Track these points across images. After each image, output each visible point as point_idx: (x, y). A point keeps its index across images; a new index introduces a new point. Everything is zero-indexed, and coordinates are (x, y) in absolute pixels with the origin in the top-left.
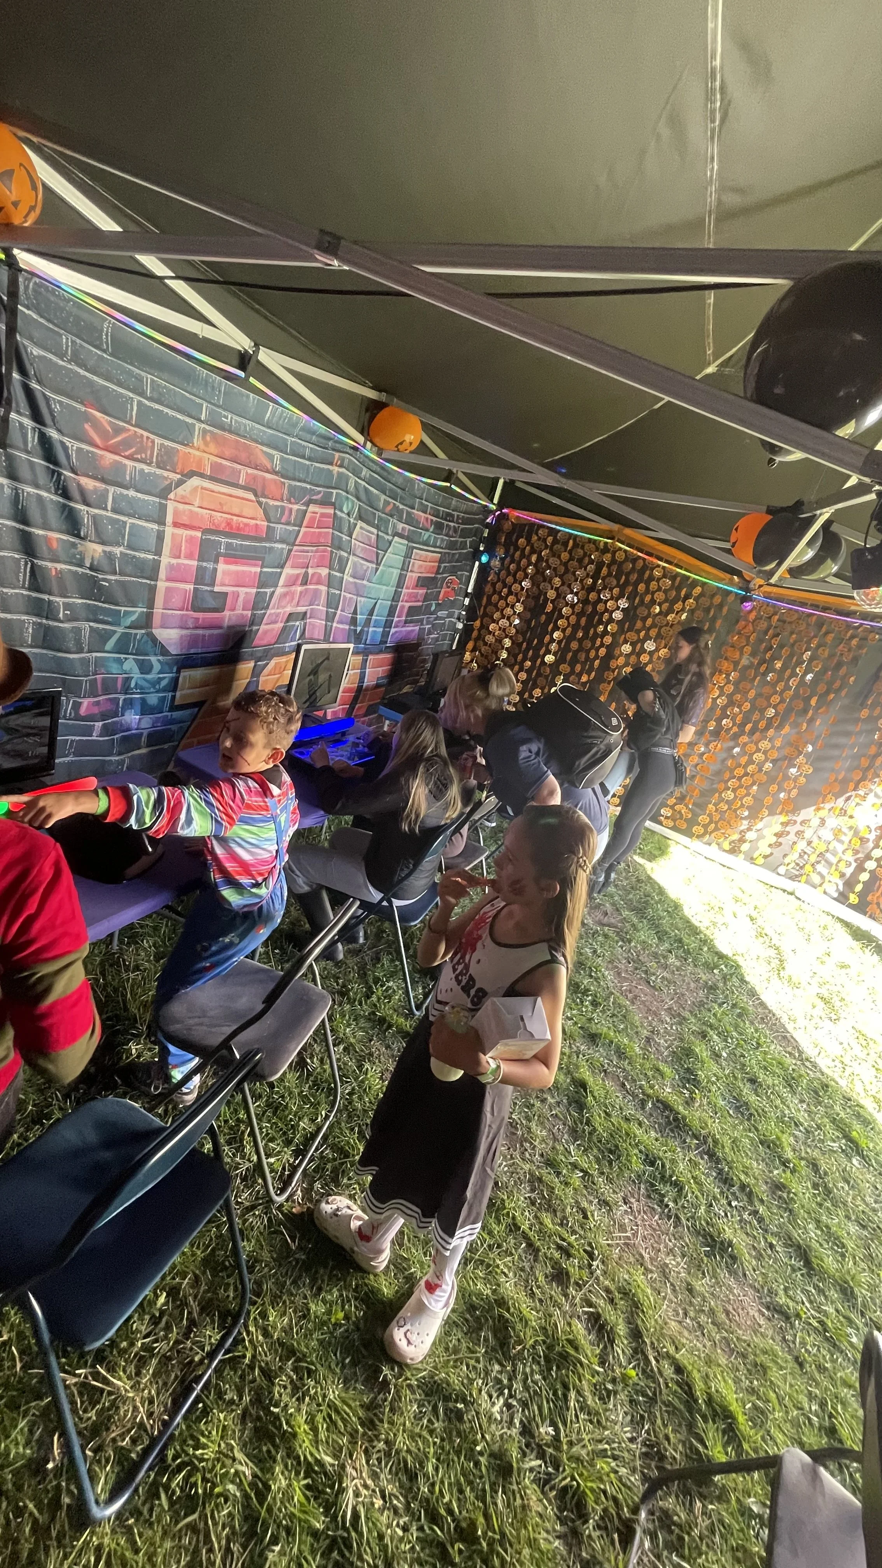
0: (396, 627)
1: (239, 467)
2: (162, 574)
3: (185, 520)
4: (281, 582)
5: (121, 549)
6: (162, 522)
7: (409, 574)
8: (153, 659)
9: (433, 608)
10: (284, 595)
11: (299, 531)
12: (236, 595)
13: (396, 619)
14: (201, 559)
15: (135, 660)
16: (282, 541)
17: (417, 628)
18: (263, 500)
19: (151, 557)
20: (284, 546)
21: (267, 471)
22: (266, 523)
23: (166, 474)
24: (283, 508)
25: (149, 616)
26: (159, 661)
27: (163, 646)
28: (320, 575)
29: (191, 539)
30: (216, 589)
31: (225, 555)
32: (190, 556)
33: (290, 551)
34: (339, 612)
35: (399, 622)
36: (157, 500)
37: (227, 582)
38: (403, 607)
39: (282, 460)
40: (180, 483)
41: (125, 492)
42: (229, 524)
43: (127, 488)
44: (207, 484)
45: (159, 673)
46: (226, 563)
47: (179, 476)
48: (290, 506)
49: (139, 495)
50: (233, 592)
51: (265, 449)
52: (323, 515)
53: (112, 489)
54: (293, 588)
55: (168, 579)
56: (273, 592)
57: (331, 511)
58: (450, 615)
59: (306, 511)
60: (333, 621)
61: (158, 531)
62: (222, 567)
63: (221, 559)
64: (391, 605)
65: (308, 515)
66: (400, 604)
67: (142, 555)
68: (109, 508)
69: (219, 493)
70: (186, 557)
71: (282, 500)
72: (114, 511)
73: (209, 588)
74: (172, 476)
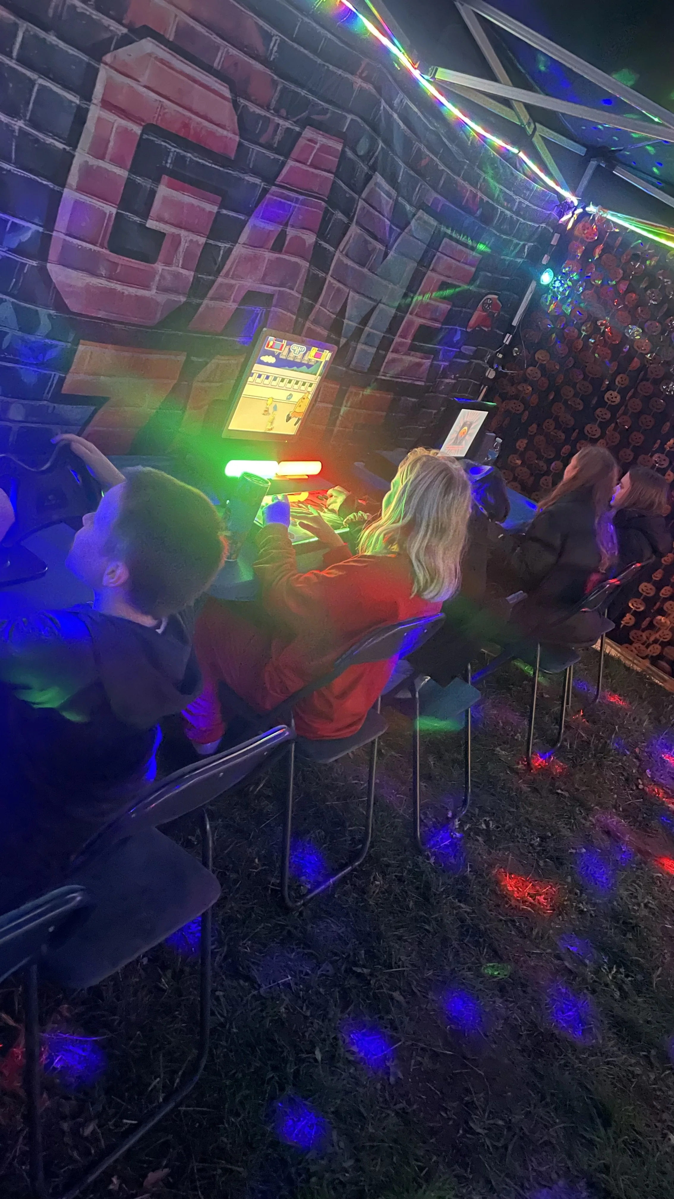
0: (395, 351)
1: (219, 40)
2: (73, 178)
3: (120, 100)
4: (244, 237)
5: (21, 123)
6: (87, 97)
7: (429, 273)
8: (43, 312)
9: (457, 337)
10: (245, 260)
11: (284, 164)
12: (176, 241)
13: (397, 339)
14: (133, 170)
15: (16, 307)
16: (255, 173)
17: (428, 362)
18: (242, 101)
19: (61, 146)
20: (258, 181)
21: (256, 58)
22: (237, 138)
23: (107, 21)
24: (267, 120)
25: (45, 240)
26: (50, 316)
27: (58, 292)
28: (304, 241)
29: (124, 133)
30: (151, 224)
31: (172, 174)
32: (117, 161)
33: (265, 191)
34: (318, 306)
35: (401, 344)
36: (85, 58)
37: (166, 216)
38: (410, 323)
39: (282, 45)
40: (125, 41)
41: (42, 34)
42: (186, 126)
43: (46, 29)
44: (163, 53)
45: (47, 336)
46: (170, 186)
47: (125, 31)
48: (277, 120)
49: (62, 45)
50: (173, 235)
51: (261, 22)
52: (324, 149)
53: (24, 27)
54: (259, 252)
55: (80, 189)
56: (229, 251)
57: (339, 147)
58: (478, 355)
59: (299, 134)
60: (306, 318)
61: (78, 107)
62: (163, 191)
63: (165, 178)
64: (395, 317)
65: (302, 142)
66: (408, 316)
67: (49, 141)
68: (15, 54)
69: (182, 73)
70: (113, 161)
71: (268, 109)
72: (20, 60)
73: (137, 219)
74: (114, 25)
